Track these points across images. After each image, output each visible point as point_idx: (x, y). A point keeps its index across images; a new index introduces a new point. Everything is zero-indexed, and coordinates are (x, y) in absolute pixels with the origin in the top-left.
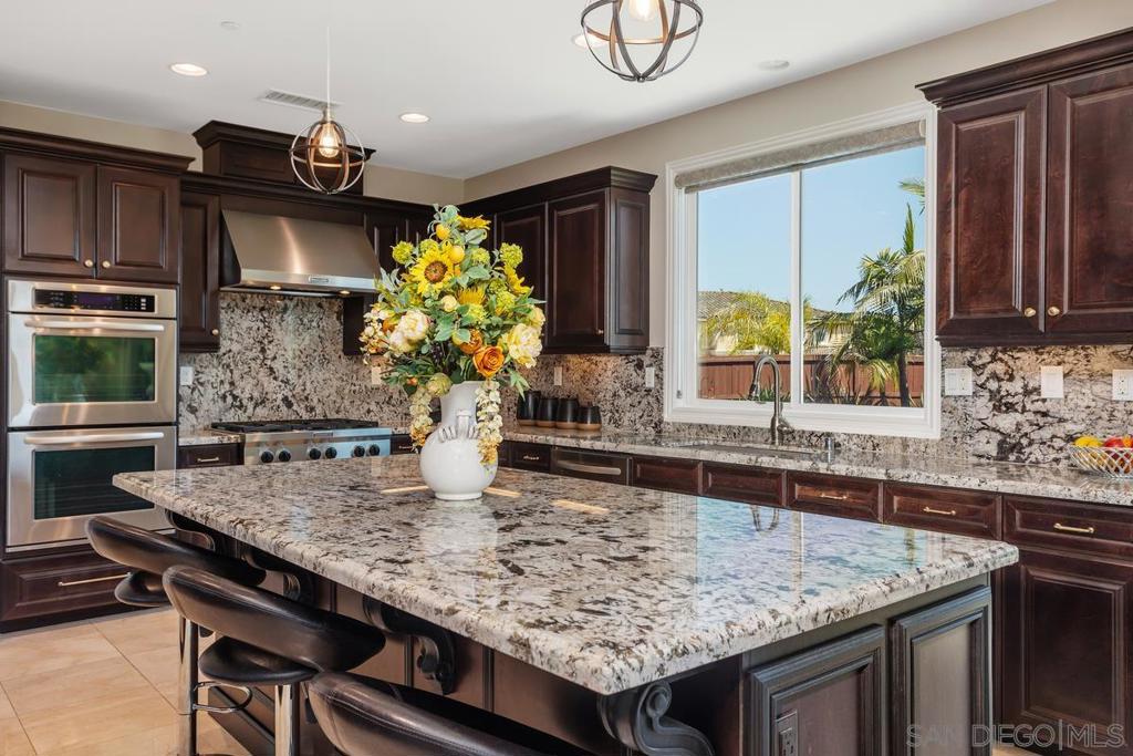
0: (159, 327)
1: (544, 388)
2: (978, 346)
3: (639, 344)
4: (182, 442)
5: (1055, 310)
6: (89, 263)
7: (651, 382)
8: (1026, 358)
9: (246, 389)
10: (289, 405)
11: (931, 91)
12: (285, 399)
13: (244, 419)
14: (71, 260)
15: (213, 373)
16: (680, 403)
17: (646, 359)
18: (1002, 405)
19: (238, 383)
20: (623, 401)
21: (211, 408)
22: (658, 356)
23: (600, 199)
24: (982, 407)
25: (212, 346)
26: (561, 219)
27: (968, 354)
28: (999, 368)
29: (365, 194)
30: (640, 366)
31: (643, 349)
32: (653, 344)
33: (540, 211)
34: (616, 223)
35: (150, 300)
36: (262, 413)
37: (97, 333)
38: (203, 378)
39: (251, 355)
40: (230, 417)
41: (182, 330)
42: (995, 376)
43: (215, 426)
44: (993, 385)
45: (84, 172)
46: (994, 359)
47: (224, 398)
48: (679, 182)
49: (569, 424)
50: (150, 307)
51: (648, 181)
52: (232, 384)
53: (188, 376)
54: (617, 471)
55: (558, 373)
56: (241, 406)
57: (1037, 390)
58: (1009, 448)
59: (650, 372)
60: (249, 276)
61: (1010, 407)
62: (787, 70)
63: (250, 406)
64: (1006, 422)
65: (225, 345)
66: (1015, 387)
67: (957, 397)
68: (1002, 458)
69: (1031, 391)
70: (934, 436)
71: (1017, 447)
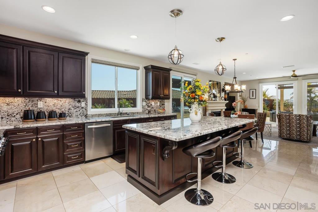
7: (83, 105)
8: (151, 101)
17: (82, 100)
20: (73, 111)
22: (86, 99)
24: (146, 107)
27: (145, 100)
28: (148, 102)
30: (79, 101)
42: (148, 103)
44: (148, 104)
58: (149, 112)
59: (83, 103)
61: (149, 107)
64: (149, 109)
66: (150, 104)
67: (144, 106)
68: (149, 113)
69: (151, 105)
70: (141, 111)
71: (150, 112)
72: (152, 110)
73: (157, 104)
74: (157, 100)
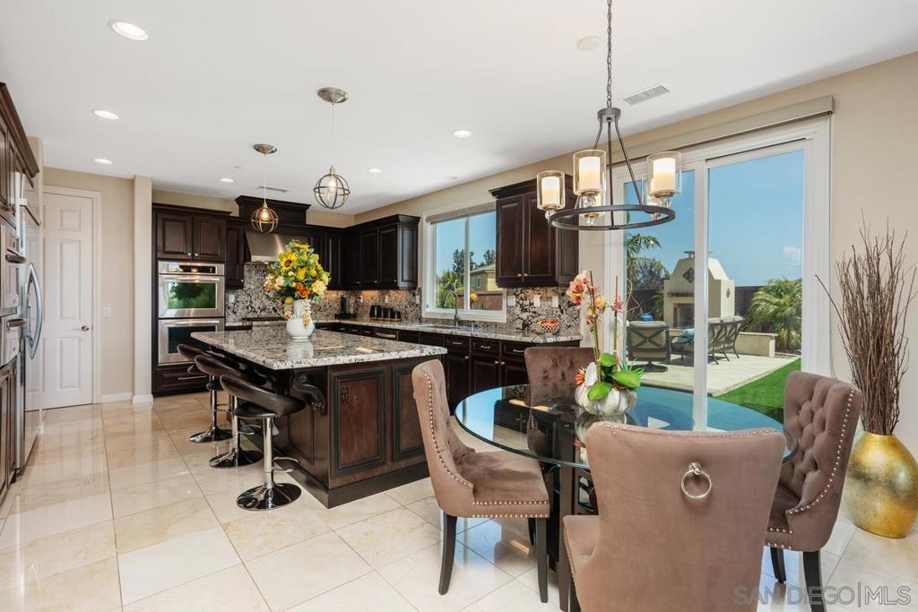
0: (217, 279)
1: (381, 304)
2: (517, 287)
3: (414, 286)
4: (227, 325)
5: (526, 275)
6: (189, 254)
7: (418, 302)
8: (530, 291)
9: (257, 304)
10: (276, 311)
11: (494, 193)
12: (274, 308)
13: (256, 316)
14: (182, 253)
15: (244, 297)
16: (428, 310)
17: (416, 292)
18: (524, 310)
19: (253, 301)
20: (409, 309)
21: (242, 312)
22: (420, 290)
23: (396, 227)
24: (518, 310)
25: (241, 286)
26: (384, 234)
27: (515, 290)
28: (523, 295)
29: (307, 223)
30: (414, 295)
31: (415, 288)
32: (419, 286)
33: (376, 231)
34: (403, 237)
35: (214, 268)
36: (263, 314)
37: (197, 282)
38: (239, 300)
39: (259, 290)
40: (250, 316)
41: (227, 281)
42: (521, 299)
43: (243, 319)
44: (521, 302)
45: (188, 219)
46: (522, 292)
47: (248, 308)
48: (427, 221)
49: (389, 319)
50: (214, 271)
51: (417, 219)
52: (251, 302)
53: (232, 298)
54: (394, 336)
55: (387, 297)
56: (255, 311)
57: (533, 304)
58: (526, 325)
59: (418, 297)
60: (255, 258)
61: (526, 310)
62: (456, 180)
63: (259, 311)
64: (524, 316)
65: (247, 286)
66: (527, 303)
67: (511, 307)
68: (523, 329)
69: (531, 304)
70: (505, 321)
71: (528, 325)
72: (535, 320)
73: (549, 303)
74: (551, 289)
